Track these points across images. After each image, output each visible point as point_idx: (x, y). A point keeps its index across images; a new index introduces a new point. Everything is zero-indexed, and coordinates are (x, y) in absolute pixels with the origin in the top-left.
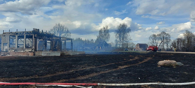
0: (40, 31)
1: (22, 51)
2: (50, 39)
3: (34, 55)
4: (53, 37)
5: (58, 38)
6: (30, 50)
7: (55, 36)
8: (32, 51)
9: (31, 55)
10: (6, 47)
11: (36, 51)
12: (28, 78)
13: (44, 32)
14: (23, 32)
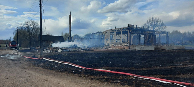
0: (134, 26)
1: (119, 45)
2: (144, 33)
3: (129, 49)
4: (147, 32)
5: (152, 32)
6: (126, 44)
7: (149, 31)
8: (127, 46)
9: (126, 48)
10: (108, 42)
11: (131, 45)
12: (126, 69)
13: (138, 27)
14: (120, 29)
